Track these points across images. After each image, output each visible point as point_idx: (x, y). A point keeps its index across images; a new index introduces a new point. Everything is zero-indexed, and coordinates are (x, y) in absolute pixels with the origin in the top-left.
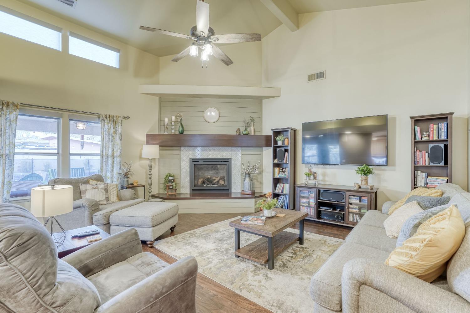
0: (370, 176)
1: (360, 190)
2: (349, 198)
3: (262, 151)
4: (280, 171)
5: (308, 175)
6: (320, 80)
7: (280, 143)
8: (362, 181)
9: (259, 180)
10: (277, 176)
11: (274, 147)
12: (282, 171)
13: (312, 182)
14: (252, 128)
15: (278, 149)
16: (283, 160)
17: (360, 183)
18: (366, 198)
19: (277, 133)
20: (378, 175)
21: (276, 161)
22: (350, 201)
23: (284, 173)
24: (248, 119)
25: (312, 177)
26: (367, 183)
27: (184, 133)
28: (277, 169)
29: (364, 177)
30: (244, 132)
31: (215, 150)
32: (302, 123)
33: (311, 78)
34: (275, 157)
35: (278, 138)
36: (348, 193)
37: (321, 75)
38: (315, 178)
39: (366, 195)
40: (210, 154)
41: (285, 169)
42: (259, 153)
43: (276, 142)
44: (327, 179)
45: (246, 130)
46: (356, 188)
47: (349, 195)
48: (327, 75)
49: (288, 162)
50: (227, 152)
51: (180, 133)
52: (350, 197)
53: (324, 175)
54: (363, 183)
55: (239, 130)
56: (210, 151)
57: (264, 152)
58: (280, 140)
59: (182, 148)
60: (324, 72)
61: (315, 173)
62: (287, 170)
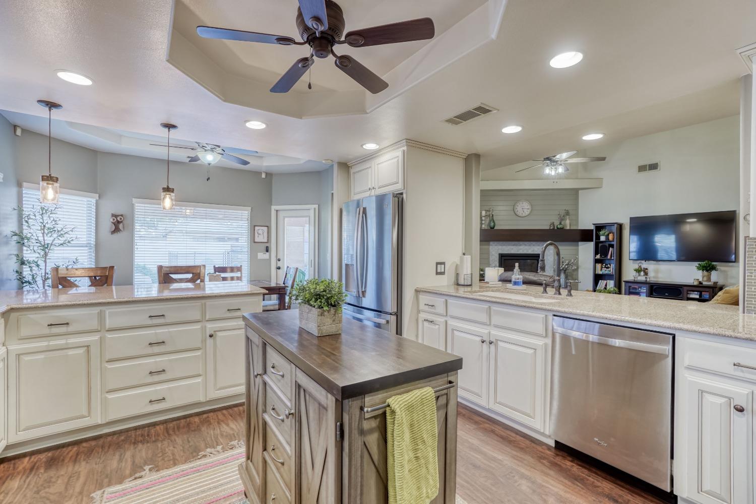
0: (713, 273)
1: (700, 285)
2: (688, 294)
3: (578, 246)
4: (602, 267)
5: (638, 271)
6: (653, 172)
7: (603, 238)
8: (703, 277)
9: (574, 276)
10: (599, 272)
11: (596, 242)
12: (605, 267)
13: (642, 278)
14: (568, 222)
15: (600, 245)
16: (607, 255)
17: (701, 280)
18: (708, 294)
19: (599, 228)
20: (725, 271)
21: (598, 257)
22: (688, 296)
23: (607, 270)
24: (563, 213)
25: (642, 273)
26: (709, 279)
27: (495, 228)
28: (599, 266)
29: (705, 273)
30: (559, 226)
31: (526, 245)
32: (631, 218)
33: (642, 169)
34: (596, 253)
35: (601, 233)
36: (685, 288)
37: (654, 167)
38: (646, 274)
39: (707, 290)
40: (520, 249)
41: (609, 265)
42: (574, 248)
43: (598, 237)
44: (660, 275)
45: (560, 224)
46: (696, 283)
47: (688, 291)
48: (662, 165)
49: (613, 258)
50: (538, 247)
51: (491, 228)
52: (689, 292)
53: (657, 271)
54: (705, 279)
55: (553, 224)
56: (520, 245)
57: (580, 247)
58: (603, 235)
59: (491, 243)
60: (659, 164)
61: (647, 269)
62: (613, 266)
